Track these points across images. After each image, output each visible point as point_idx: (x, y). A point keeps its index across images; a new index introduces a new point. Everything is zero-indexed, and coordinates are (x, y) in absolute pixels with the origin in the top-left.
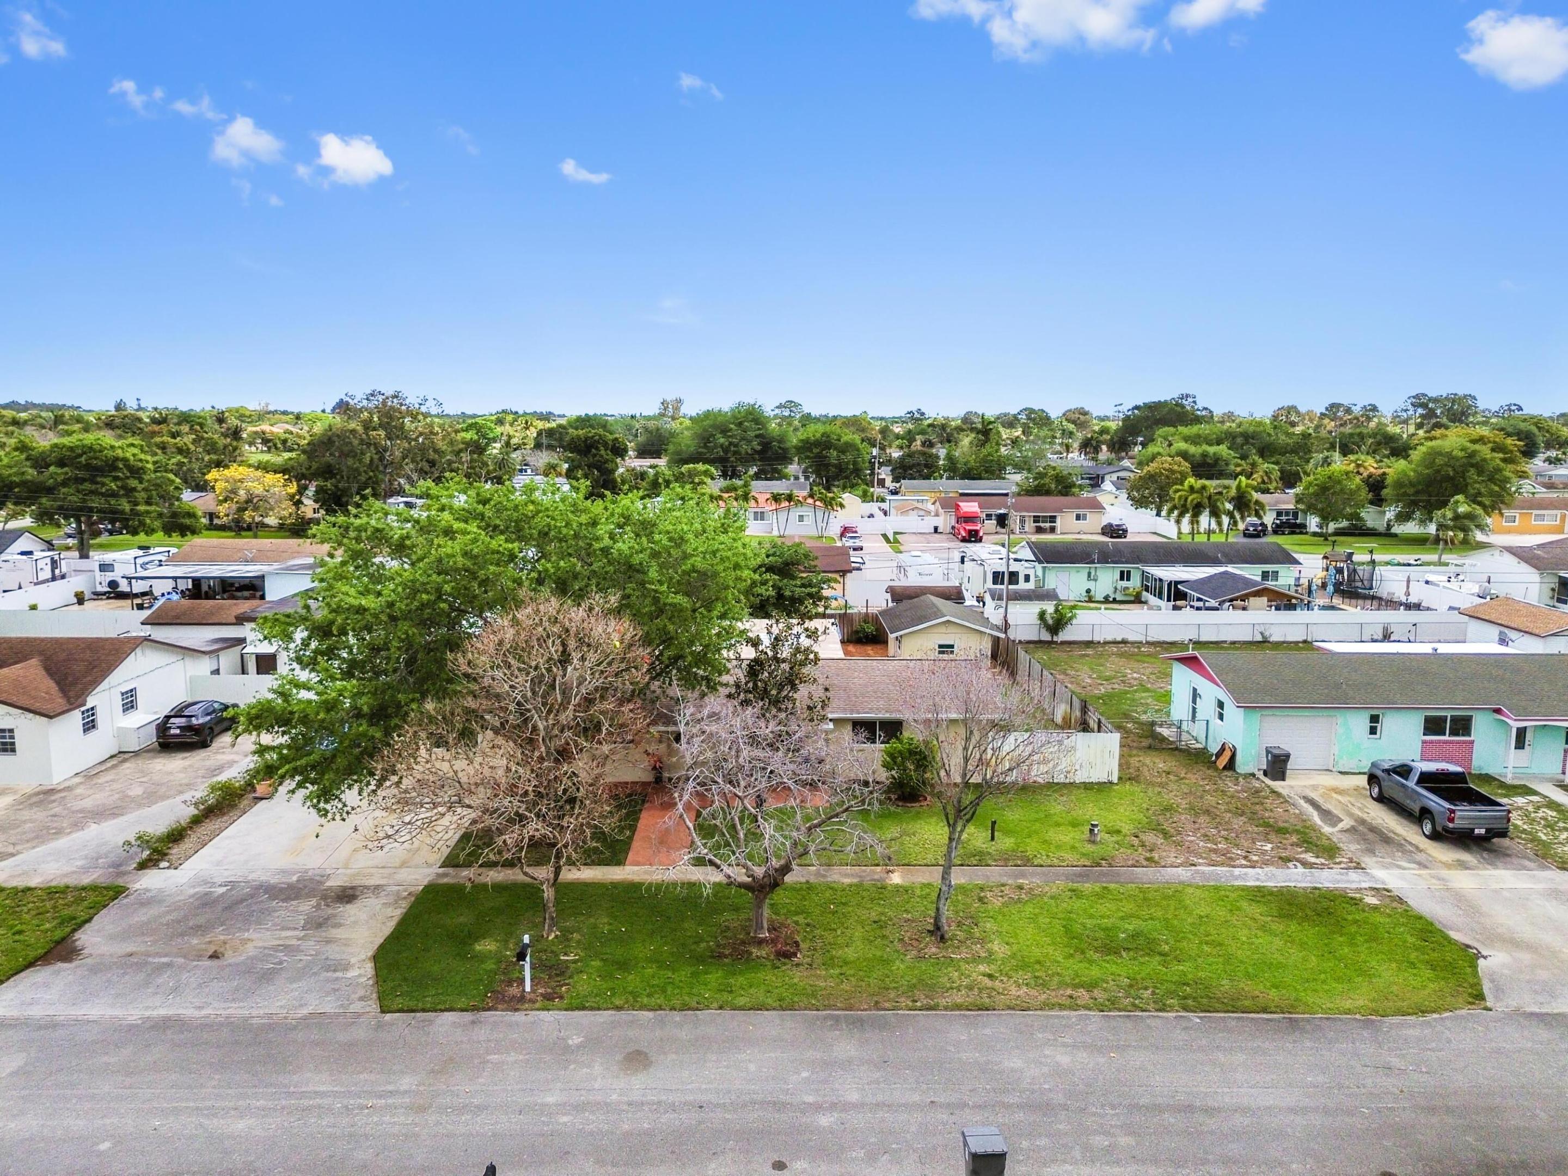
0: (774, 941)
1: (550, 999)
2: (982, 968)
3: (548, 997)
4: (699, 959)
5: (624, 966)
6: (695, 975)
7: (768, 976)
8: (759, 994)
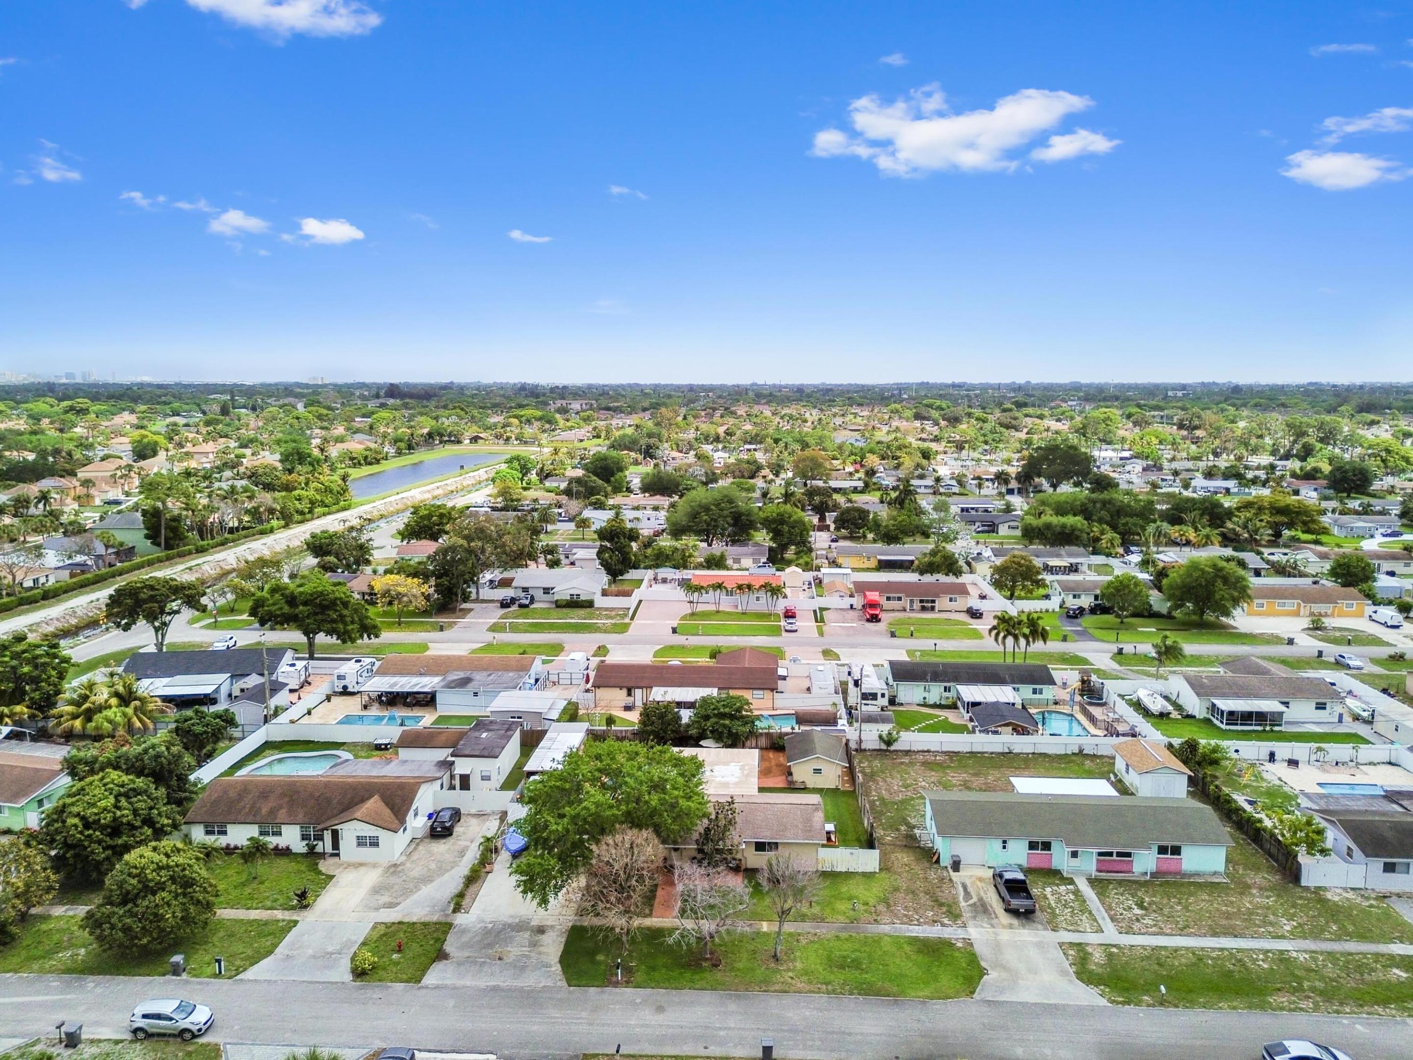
0: (711, 959)
1: (628, 983)
2: (790, 974)
3: (627, 982)
4: (683, 967)
5: (653, 968)
6: (681, 973)
7: (707, 975)
8: (703, 983)
